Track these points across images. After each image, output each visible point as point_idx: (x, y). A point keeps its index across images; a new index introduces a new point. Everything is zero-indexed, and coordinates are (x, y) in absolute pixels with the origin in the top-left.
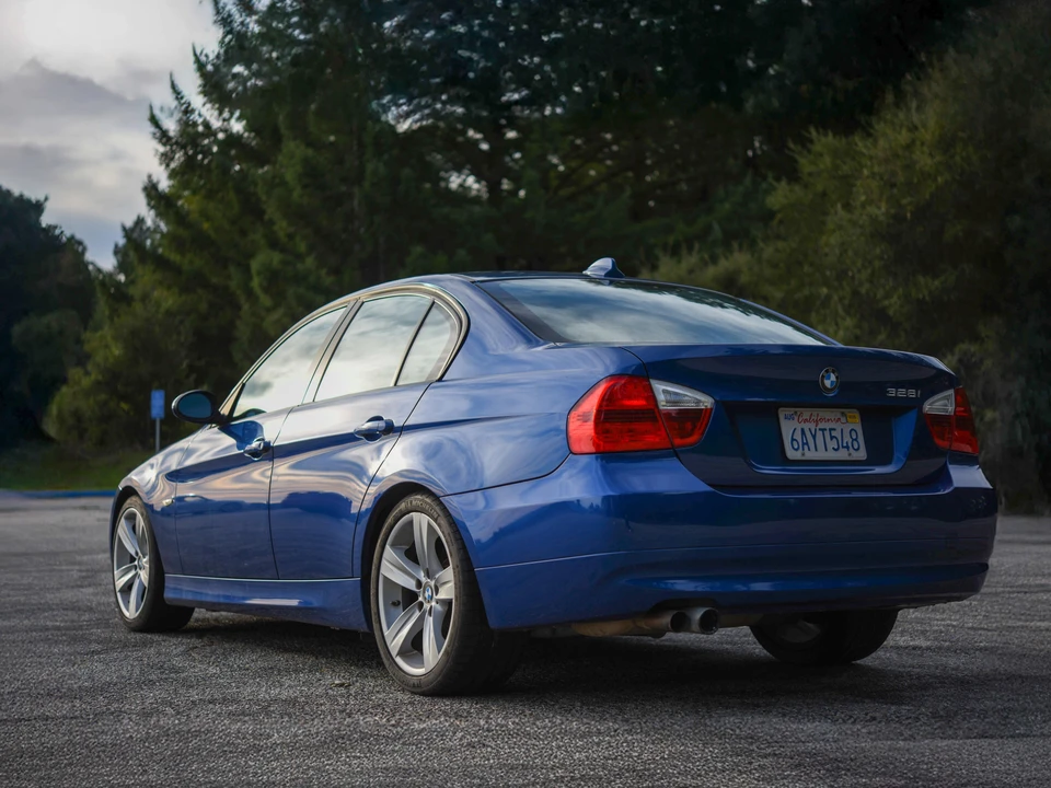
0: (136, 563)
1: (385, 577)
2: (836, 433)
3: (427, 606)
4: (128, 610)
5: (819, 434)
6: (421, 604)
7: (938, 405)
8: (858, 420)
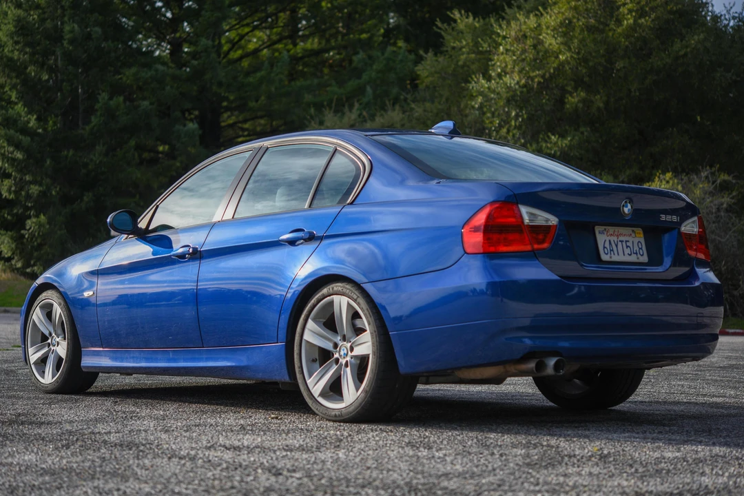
0: (49, 341)
1: (307, 342)
2: (630, 244)
3: (343, 361)
4: (43, 377)
5: (620, 244)
6: (337, 361)
7: (688, 228)
8: (642, 235)
